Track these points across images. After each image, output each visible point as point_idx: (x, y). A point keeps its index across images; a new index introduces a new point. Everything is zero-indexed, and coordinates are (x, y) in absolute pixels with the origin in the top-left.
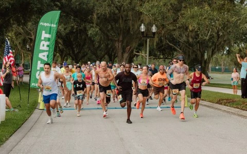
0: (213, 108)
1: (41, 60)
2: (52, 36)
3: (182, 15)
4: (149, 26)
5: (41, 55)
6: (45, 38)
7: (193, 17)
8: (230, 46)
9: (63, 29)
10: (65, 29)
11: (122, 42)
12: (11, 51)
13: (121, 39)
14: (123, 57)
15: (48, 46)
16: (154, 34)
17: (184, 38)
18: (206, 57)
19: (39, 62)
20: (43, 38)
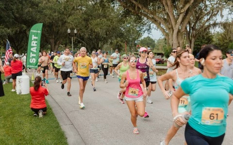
1: (32, 51)
2: (38, 38)
3: (90, 23)
5: (32, 49)
11: (54, 39)
13: (53, 37)
14: (55, 48)
15: (36, 44)
16: (76, 34)
17: (87, 36)
19: (31, 53)
20: (33, 39)
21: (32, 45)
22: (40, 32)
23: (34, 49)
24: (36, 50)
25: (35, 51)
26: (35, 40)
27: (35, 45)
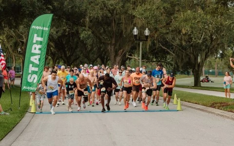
0: (206, 111)
1: (33, 63)
2: (44, 39)
3: (175, 18)
4: (141, 29)
5: (33, 59)
6: (37, 41)
7: (186, 20)
8: (224, 50)
9: (55, 32)
10: (57, 32)
11: (115, 45)
12: (2, 54)
13: (113, 42)
15: (40, 49)
16: (147, 37)
17: (178, 42)
18: (199, 60)
19: (31, 65)
20: (34, 42)
21: (33, 51)
22: (46, 29)
23: (35, 59)
24: (40, 60)
25: (37, 62)
26: (38, 43)
27: (37, 52)
